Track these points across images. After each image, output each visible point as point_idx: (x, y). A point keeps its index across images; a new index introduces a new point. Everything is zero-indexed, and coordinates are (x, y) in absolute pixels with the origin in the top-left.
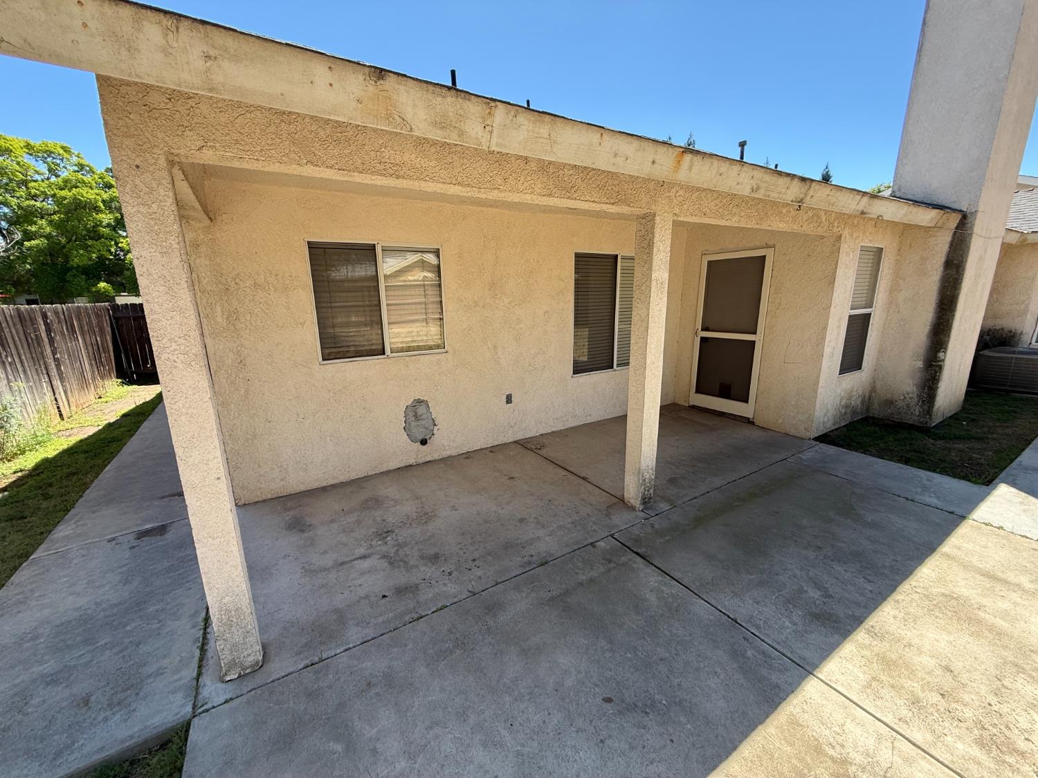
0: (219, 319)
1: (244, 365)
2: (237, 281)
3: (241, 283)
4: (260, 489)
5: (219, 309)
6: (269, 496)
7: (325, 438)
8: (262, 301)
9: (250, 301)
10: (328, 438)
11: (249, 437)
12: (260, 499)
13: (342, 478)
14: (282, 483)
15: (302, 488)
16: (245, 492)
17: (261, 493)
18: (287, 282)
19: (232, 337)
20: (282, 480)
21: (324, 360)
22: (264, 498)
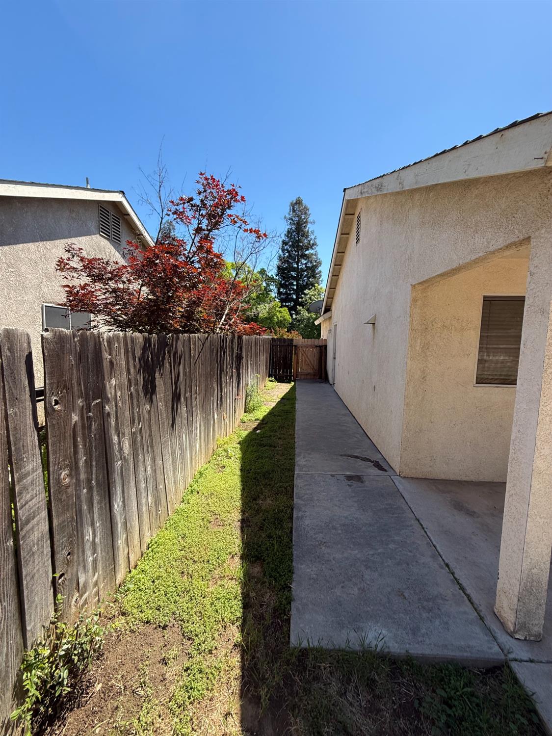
0: (418, 348)
1: (425, 380)
2: (433, 323)
3: (435, 325)
4: (416, 469)
5: (419, 341)
6: (421, 476)
7: (466, 443)
8: (446, 337)
9: (438, 337)
10: (468, 444)
11: (417, 430)
12: (415, 477)
13: (472, 478)
14: (430, 469)
15: (443, 477)
16: (406, 468)
17: (416, 472)
18: (464, 324)
19: (423, 360)
20: (430, 467)
21: (476, 383)
22: (417, 476)
